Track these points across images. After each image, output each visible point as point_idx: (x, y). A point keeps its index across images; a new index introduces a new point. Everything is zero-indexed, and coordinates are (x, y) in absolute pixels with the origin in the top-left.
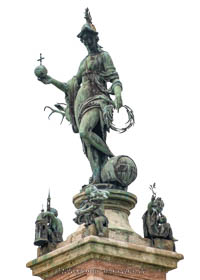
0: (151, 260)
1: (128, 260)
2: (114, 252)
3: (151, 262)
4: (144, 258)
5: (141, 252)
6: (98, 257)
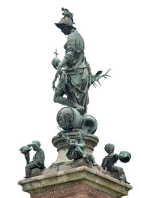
0: (65, 179)
4: (60, 180)
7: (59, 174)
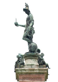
0: (38, 71)
1: (30, 73)
2: (25, 72)
3: (38, 72)
4: (35, 71)
5: (34, 70)
6: (20, 74)
7: (35, 69)
